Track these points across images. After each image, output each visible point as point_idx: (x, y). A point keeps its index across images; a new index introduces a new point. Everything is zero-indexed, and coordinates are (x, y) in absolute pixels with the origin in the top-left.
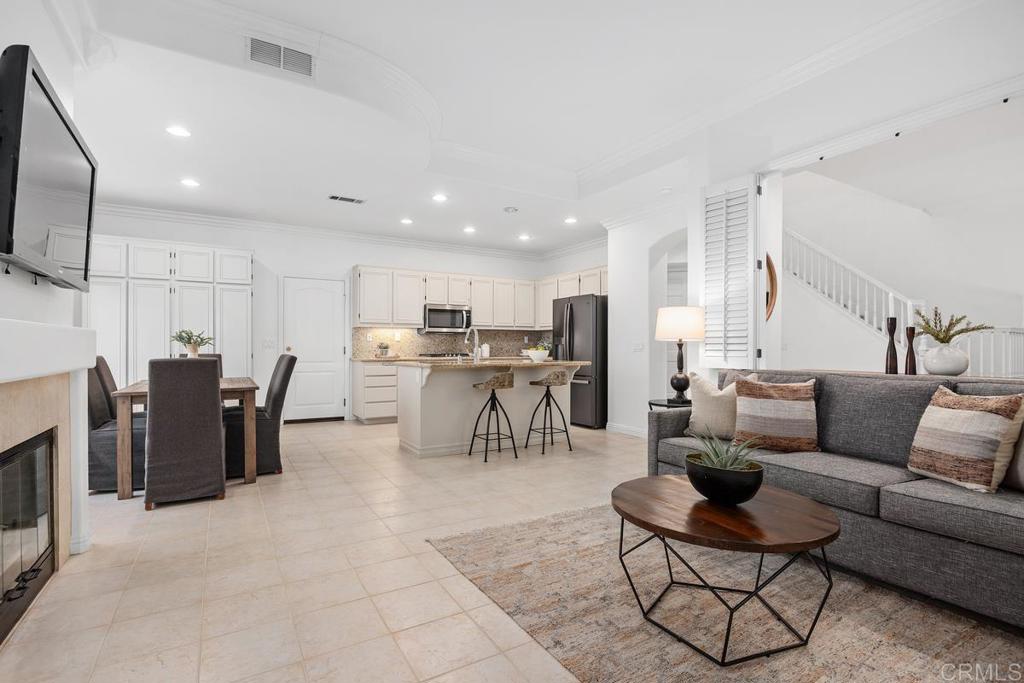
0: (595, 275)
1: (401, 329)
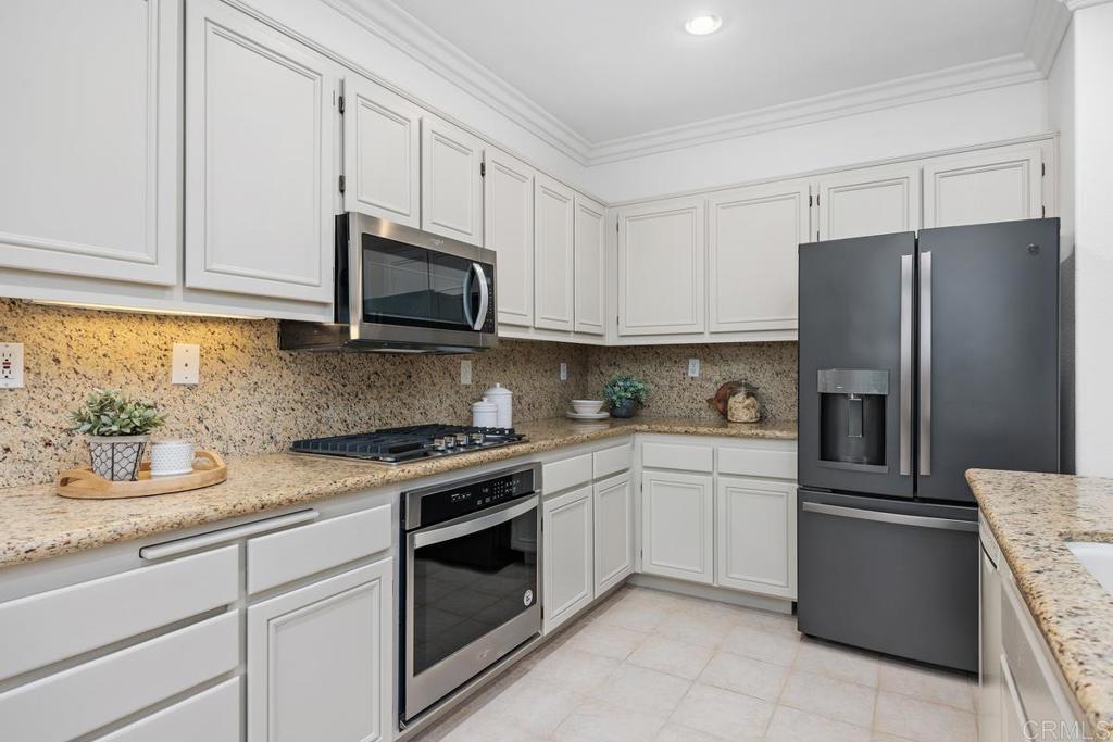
1: (202, 328)
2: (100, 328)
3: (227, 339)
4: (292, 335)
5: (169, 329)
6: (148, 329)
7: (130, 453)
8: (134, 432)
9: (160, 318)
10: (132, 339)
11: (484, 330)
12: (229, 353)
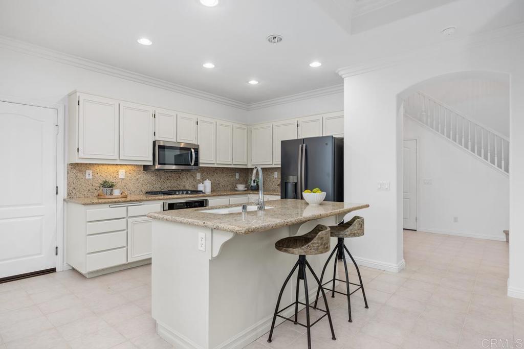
0: (318, 120)
1: (126, 166)
2: (105, 167)
3: (131, 169)
4: (146, 168)
5: (119, 167)
6: (114, 167)
7: (110, 191)
8: (110, 187)
9: (117, 165)
10: (111, 169)
11: (194, 165)
12: (131, 172)
